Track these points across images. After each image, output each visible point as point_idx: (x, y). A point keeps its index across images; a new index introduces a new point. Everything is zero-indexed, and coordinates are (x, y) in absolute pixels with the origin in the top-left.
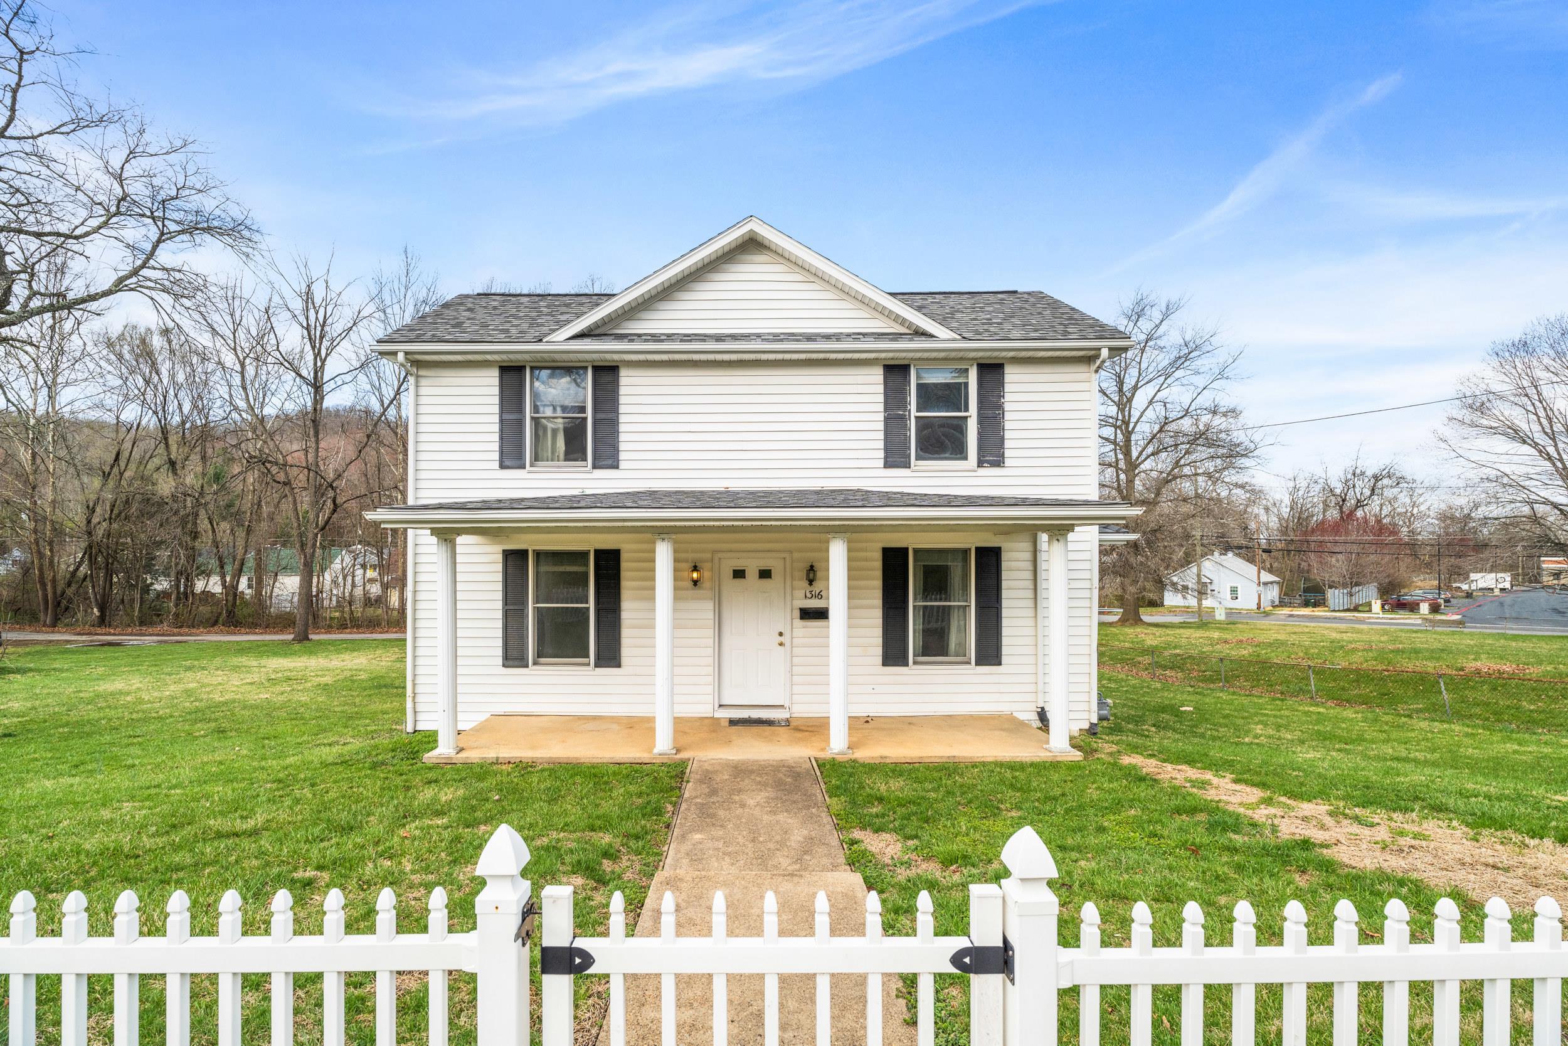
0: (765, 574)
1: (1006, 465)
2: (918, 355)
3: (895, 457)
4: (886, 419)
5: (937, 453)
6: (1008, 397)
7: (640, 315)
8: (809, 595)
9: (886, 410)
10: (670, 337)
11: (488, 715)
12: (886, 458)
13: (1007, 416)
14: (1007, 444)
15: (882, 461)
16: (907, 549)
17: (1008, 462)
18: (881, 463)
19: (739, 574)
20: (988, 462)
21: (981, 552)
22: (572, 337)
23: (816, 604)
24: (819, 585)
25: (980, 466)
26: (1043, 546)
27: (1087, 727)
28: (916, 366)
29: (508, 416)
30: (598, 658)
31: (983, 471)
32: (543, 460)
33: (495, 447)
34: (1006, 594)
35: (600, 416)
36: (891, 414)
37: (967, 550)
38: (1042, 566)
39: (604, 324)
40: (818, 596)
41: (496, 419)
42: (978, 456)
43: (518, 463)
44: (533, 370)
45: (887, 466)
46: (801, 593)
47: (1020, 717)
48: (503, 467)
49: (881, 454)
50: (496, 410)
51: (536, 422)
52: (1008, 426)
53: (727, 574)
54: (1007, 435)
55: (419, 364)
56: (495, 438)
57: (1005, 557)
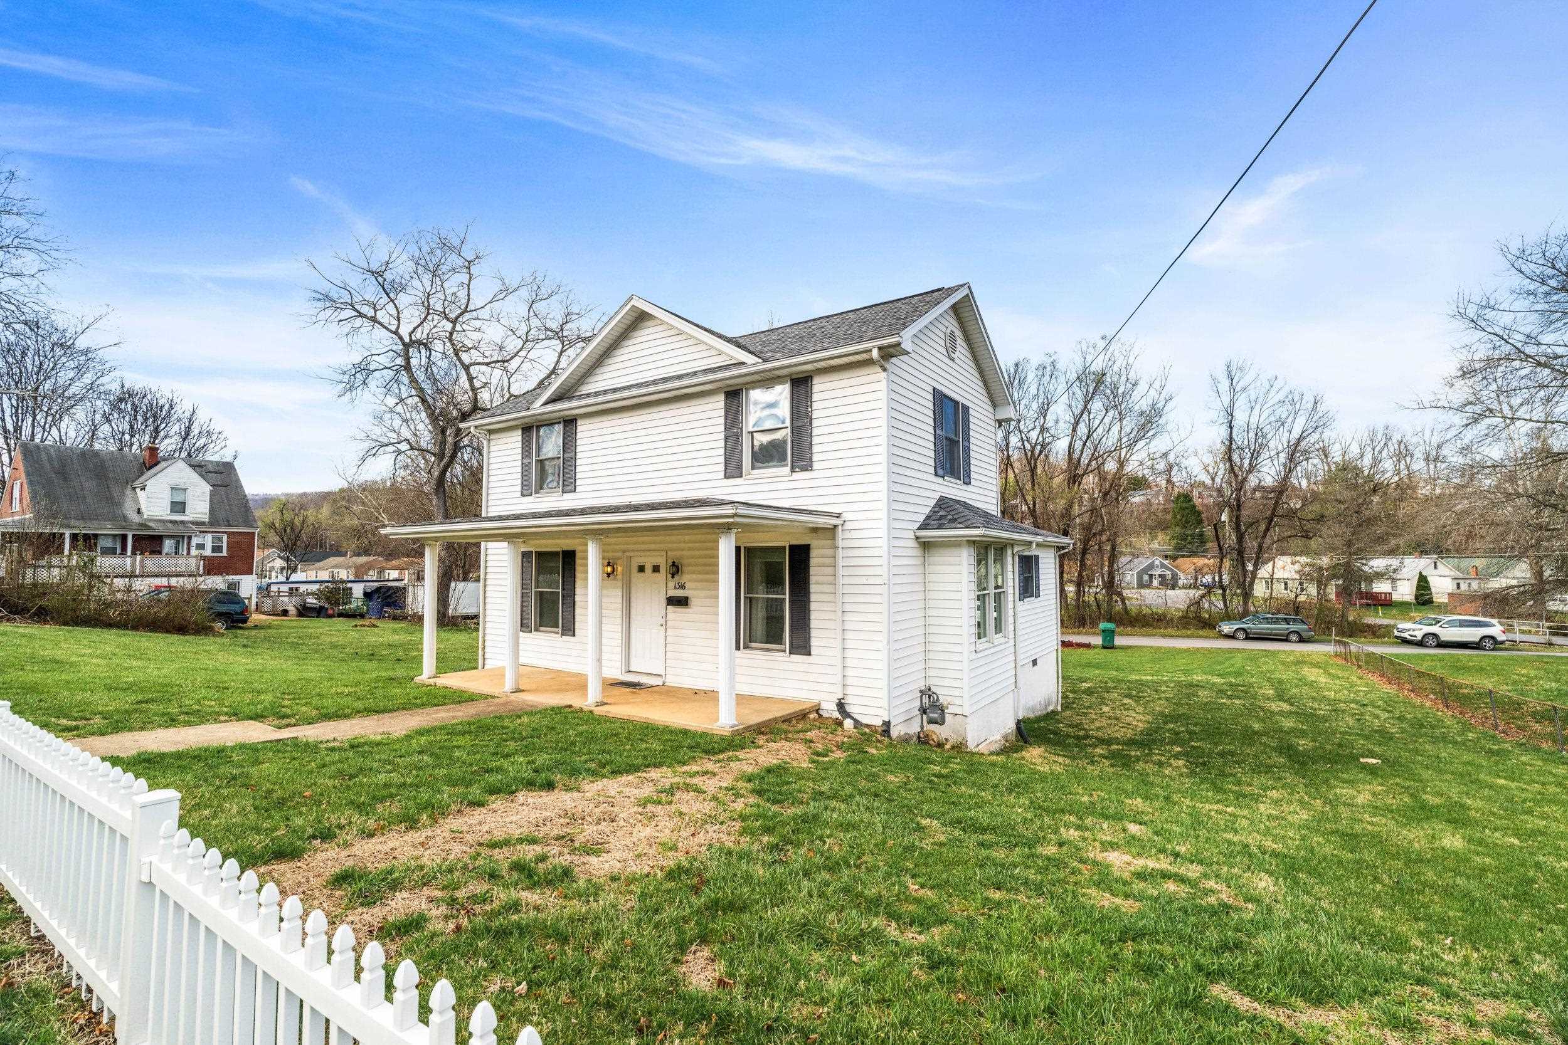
0: (656, 569)
1: (815, 468)
2: (748, 379)
3: (732, 469)
4: (726, 437)
5: (768, 462)
6: (815, 406)
7: (588, 380)
8: (677, 587)
9: (726, 429)
10: (605, 392)
12: (726, 470)
13: (815, 423)
14: (815, 449)
15: (723, 473)
16: (739, 548)
17: (816, 466)
18: (722, 475)
19: (641, 569)
20: (798, 467)
21: (793, 548)
22: (547, 403)
23: (680, 593)
24: (685, 578)
25: (793, 471)
26: (840, 543)
27: (880, 724)
28: (747, 389)
29: (525, 461)
30: (563, 629)
31: (796, 476)
32: (541, 488)
33: (519, 482)
34: (813, 588)
35: (566, 455)
36: (729, 433)
37: (784, 548)
38: (841, 563)
39: (568, 391)
40: (683, 587)
41: (520, 463)
42: (793, 462)
43: (529, 492)
44: (538, 427)
45: (726, 477)
46: (671, 584)
47: (824, 706)
48: (523, 495)
49: (722, 467)
50: (520, 457)
51: (541, 462)
52: (815, 432)
53: (635, 569)
54: (815, 440)
55: (490, 432)
56: (519, 476)
57: (813, 553)
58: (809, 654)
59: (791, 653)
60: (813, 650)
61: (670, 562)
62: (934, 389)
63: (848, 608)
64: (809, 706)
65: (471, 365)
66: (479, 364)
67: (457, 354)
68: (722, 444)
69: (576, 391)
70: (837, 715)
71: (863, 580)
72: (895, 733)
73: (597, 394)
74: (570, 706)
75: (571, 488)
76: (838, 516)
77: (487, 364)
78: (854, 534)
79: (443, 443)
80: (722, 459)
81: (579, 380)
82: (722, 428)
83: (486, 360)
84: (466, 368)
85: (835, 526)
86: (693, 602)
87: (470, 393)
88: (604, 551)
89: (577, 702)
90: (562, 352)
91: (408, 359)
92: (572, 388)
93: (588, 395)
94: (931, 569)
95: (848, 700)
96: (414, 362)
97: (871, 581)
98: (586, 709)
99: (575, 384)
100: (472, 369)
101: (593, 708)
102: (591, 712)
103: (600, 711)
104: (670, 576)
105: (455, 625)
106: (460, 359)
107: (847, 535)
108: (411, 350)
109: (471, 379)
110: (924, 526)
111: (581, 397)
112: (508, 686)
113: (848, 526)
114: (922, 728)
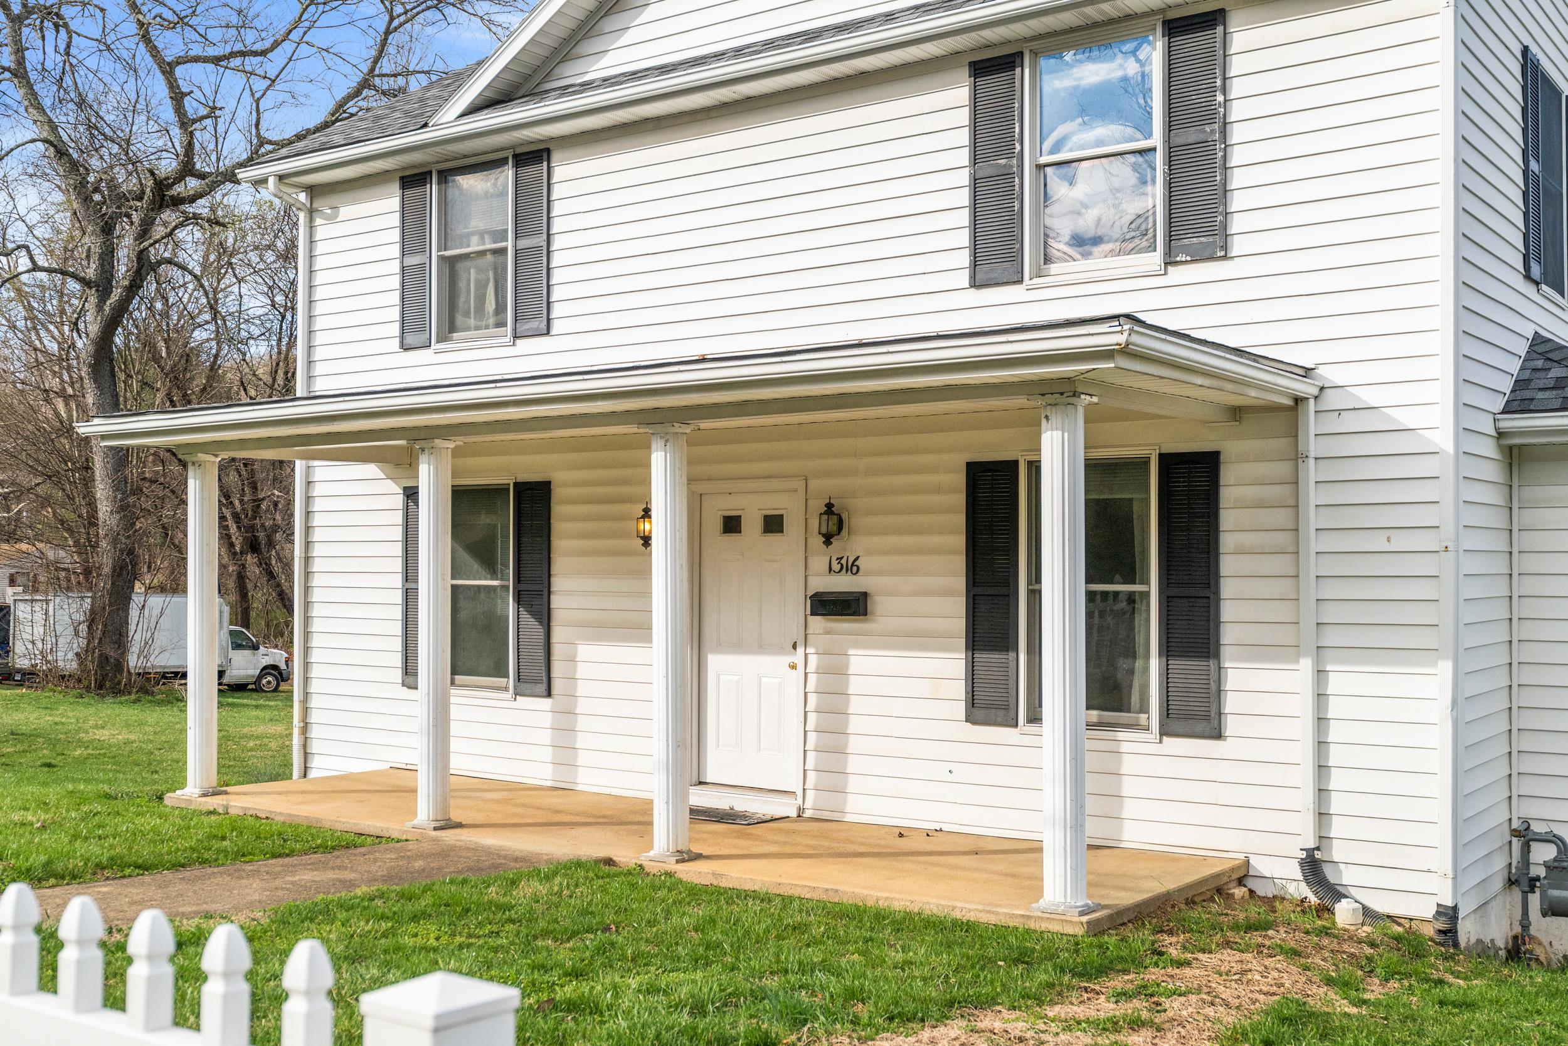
0: (773, 524)
1: (1234, 252)
3: (992, 262)
4: (975, 181)
6: (1237, 88)
7: (579, 51)
8: (836, 567)
9: (975, 160)
11: (387, 766)
12: (974, 264)
13: (1237, 134)
14: (1237, 202)
15: (966, 274)
16: (1015, 464)
17: (1238, 246)
18: (964, 278)
19: (732, 525)
20: (1185, 250)
21: (1172, 462)
22: (474, 109)
23: (843, 584)
24: (854, 545)
25: (1170, 261)
26: (1314, 447)
27: (1429, 912)
28: (1035, 54)
29: (411, 261)
30: (519, 679)
31: (1177, 274)
32: (452, 329)
33: (395, 313)
34: (1228, 565)
35: (523, 243)
36: (986, 170)
37: (1144, 463)
38: (1313, 496)
39: (528, 77)
40: (852, 568)
41: (395, 267)
42: (1170, 238)
43: (423, 338)
44: (445, 176)
45: (975, 284)
46: (819, 563)
47: (1260, 865)
48: (405, 347)
49: (964, 259)
50: (395, 251)
51: (451, 265)
52: (1237, 157)
53: (714, 524)
54: (1237, 179)
55: (313, 191)
56: (395, 298)
57: (1228, 474)
58: (1218, 735)
59: (1165, 732)
60: (1231, 726)
61: (818, 506)
62: (1525, 50)
63: (1331, 614)
64: (1227, 866)
65: (181, 61)
66: (196, 59)
67: (146, 38)
68: (963, 197)
69: (547, 77)
70: (1304, 891)
71: (1377, 542)
72: (1468, 931)
73: (607, 82)
74: (609, 862)
75: (540, 324)
76: (1307, 372)
77: (216, 60)
78: (1351, 423)
79: (108, 256)
80: (963, 238)
81: (555, 51)
82: (963, 157)
83: (211, 52)
84: (168, 69)
85: (1298, 400)
86: (880, 604)
87: (176, 131)
88: (691, 462)
89: (625, 855)
90: (388, 32)
91: (20, 51)
92: (537, 69)
93: (587, 86)
94: (1528, 517)
95: (1338, 852)
96: (32, 58)
97: (1401, 542)
98: (652, 868)
99: (547, 60)
100: (179, 71)
101: (672, 866)
102: (670, 875)
103: (694, 873)
104: (817, 541)
105: (144, 691)
106: (154, 52)
107: (1333, 424)
108: (25, 31)
109: (178, 97)
110: (1517, 404)
111: (565, 91)
112: (424, 813)
113: (1332, 400)
114: (1525, 925)
